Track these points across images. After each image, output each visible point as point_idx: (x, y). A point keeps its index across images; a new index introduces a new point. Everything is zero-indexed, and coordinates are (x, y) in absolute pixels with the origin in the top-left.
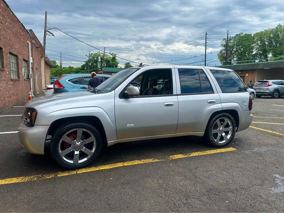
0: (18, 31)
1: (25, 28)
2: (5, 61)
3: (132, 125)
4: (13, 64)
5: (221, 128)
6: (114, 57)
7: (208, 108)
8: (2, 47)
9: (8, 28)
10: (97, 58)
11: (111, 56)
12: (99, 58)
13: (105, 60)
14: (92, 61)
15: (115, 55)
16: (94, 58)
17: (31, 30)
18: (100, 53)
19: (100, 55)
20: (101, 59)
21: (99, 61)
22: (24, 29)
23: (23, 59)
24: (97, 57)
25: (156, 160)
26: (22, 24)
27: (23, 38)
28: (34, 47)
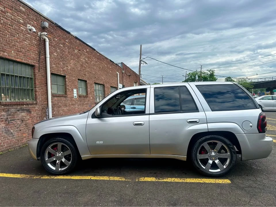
0: (106, 66)
1: (113, 62)
2: (89, 90)
3: (101, 142)
4: (100, 92)
5: (213, 154)
6: (212, 74)
7: (188, 129)
8: (87, 80)
9: (95, 65)
10: (195, 77)
11: (209, 73)
12: (197, 76)
13: (203, 77)
14: (190, 79)
15: (213, 71)
16: (191, 77)
17: (122, 63)
18: (197, 71)
19: (197, 73)
20: (199, 77)
21: (196, 79)
22: (114, 64)
23: (111, 87)
24: (194, 75)
25: (123, 179)
26: (110, 60)
27: (112, 71)
28: (125, 76)
